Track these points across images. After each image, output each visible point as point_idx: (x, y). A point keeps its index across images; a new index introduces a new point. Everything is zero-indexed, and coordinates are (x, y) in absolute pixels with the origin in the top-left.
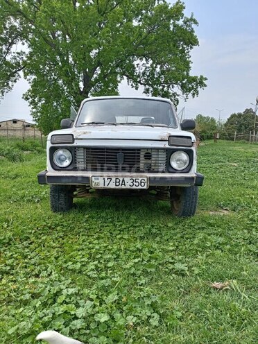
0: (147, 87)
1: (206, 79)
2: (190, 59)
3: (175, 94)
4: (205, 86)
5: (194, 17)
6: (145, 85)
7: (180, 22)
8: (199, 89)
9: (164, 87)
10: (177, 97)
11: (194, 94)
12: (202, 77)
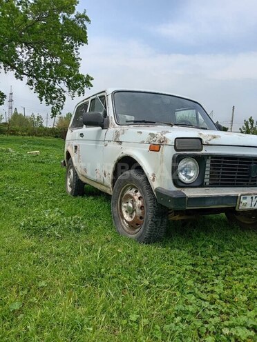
0: (31, 78)
1: (92, 79)
2: (79, 56)
3: (60, 91)
4: (92, 86)
5: (86, 14)
6: (29, 76)
7: (72, 16)
8: (85, 88)
9: (50, 81)
10: (63, 93)
11: (79, 93)
12: (88, 76)
